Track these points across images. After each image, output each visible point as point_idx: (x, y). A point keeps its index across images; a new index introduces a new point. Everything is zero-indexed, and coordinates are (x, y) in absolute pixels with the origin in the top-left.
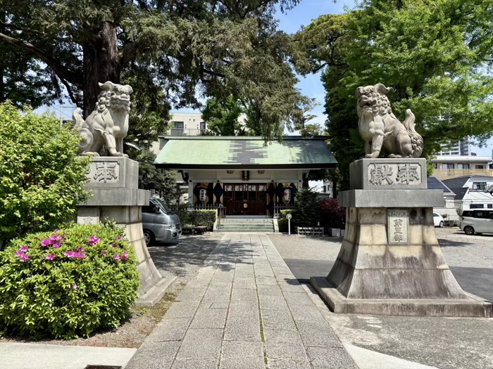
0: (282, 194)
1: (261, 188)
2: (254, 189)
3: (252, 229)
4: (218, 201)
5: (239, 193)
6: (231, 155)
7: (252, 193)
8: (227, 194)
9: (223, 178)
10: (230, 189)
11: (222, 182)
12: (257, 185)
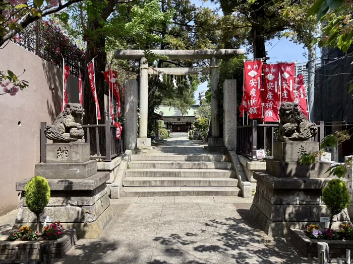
0: (190, 126)
1: (184, 123)
2: (182, 123)
3: (181, 136)
4: (170, 128)
5: (177, 125)
6: (174, 113)
7: (181, 125)
8: (173, 125)
9: (171, 120)
10: (174, 124)
11: (171, 121)
12: (183, 122)
